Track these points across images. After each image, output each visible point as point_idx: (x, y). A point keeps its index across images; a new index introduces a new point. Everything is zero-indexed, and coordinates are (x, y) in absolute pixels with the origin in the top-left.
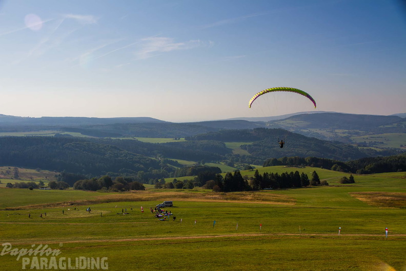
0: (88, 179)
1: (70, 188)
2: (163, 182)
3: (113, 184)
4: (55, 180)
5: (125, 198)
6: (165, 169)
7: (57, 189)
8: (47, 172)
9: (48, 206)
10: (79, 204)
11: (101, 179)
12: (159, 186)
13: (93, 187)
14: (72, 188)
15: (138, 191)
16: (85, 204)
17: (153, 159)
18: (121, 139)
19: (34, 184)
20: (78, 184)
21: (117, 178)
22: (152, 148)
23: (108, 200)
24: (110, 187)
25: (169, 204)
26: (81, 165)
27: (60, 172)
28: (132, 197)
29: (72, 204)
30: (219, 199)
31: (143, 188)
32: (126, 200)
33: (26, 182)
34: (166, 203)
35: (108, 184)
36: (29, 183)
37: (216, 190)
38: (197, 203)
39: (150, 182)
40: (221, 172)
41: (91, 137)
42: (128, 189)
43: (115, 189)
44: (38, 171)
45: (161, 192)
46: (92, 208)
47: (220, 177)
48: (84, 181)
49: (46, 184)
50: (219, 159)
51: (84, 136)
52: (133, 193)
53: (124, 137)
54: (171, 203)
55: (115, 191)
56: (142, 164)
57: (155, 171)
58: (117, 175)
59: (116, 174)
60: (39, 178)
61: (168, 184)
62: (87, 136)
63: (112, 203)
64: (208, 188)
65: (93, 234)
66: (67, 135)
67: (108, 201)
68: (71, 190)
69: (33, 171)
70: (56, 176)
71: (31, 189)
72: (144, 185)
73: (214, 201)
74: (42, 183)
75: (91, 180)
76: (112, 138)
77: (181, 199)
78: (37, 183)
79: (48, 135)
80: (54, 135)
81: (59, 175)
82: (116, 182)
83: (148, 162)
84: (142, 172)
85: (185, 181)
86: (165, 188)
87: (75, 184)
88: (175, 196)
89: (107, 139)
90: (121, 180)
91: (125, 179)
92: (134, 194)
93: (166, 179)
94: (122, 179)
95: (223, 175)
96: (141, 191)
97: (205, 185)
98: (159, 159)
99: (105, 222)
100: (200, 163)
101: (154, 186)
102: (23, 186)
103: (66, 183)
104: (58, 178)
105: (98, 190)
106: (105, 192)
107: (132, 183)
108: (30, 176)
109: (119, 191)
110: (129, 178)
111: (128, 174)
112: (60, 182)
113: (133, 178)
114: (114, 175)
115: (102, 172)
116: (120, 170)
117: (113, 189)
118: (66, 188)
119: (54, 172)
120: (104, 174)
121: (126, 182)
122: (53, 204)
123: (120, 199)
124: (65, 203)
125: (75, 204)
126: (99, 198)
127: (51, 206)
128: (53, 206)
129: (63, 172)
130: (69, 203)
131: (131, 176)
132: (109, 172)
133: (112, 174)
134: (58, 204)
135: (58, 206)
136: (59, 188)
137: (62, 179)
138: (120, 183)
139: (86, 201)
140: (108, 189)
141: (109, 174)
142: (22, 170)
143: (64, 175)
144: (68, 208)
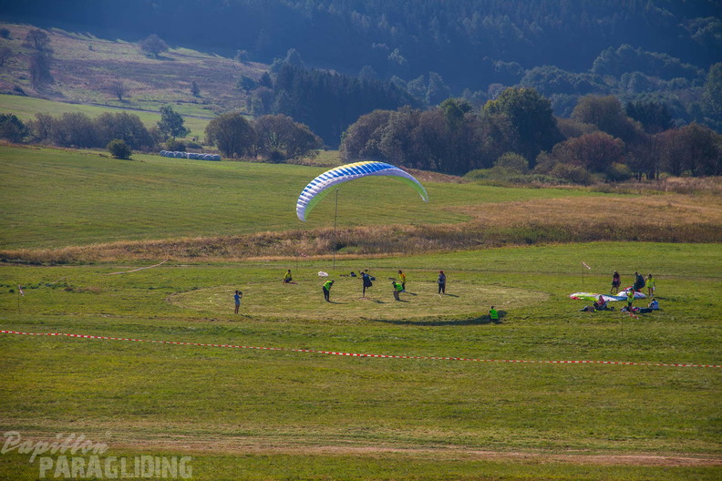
0: (415, 104)
1: (324, 155)
3: (562, 139)
5: (626, 220)
7: (252, 156)
8: (197, 59)
9: (212, 248)
10: (371, 246)
11: (490, 104)
13: (449, 152)
14: (332, 155)
15: (705, 183)
19: (134, 125)
20: (364, 134)
21: (584, 101)
23: (536, 227)
24: (542, 155)
26: (383, 21)
27: (269, 63)
29: (338, 246)
32: (639, 233)
33: (93, 114)
36: (107, 120)
42: (646, 169)
43: (571, 168)
44: (154, 51)
48: (397, 116)
49: (198, 126)
52: (680, 190)
55: (575, 179)
58: (585, 88)
59: (577, 77)
60: (160, 94)
63: (558, 247)
65: (453, 413)
67: (536, 236)
69: (127, 52)
70: (247, 84)
71: (121, 153)
74: (174, 123)
75: (435, 112)
78: (150, 120)
81: (265, 80)
82: (581, 125)
87: (351, 131)
90: (603, 117)
91: (631, 111)
92: (684, 202)
94: (613, 108)
99: (518, 352)
102: (80, 136)
103: (301, 126)
104: (261, 95)
105: (475, 172)
106: (518, 181)
107: (668, 133)
108: (109, 81)
109: (595, 177)
110: (652, 105)
111: (649, 78)
112: (271, 120)
113: (676, 103)
114: (565, 87)
115: (498, 64)
116: (602, 57)
117: (559, 165)
118: (303, 153)
119: (237, 63)
120: (509, 78)
121: (638, 126)
122: (237, 241)
123: (601, 226)
124: (299, 236)
125: (353, 244)
126: (481, 216)
127: (229, 249)
128: (238, 252)
129: (287, 59)
130: (322, 236)
131: (665, 93)
132: (536, 69)
133: (554, 76)
134: (262, 239)
135: (262, 250)
136: (263, 152)
137: (277, 103)
138: (602, 135)
139: (411, 229)
140: (532, 165)
141: (539, 77)
142: (68, 46)
143: (288, 76)
144: (316, 264)
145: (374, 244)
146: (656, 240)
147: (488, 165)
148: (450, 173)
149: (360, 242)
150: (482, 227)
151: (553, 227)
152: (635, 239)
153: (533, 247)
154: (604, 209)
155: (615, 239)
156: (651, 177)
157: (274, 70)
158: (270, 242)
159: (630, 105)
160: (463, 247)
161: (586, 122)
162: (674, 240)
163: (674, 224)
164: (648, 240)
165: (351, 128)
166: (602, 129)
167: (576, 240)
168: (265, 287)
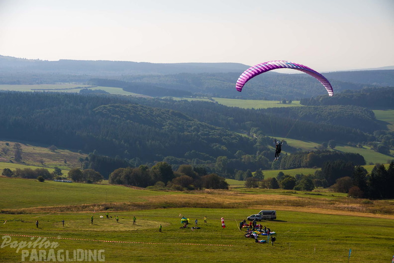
0: (132, 166)
1: (104, 181)
2: (260, 176)
3: (175, 177)
4: (79, 167)
5: (193, 201)
6: (264, 155)
7: (82, 181)
8: (66, 152)
9: (68, 209)
10: (117, 208)
11: (154, 167)
12: (252, 184)
13: (141, 181)
14: (107, 182)
15: (216, 191)
16: (127, 210)
17: (243, 135)
18: (190, 100)
19: (47, 172)
20: (116, 175)
21: (181, 166)
22: (241, 117)
23: (166, 203)
24: (169, 182)
25: (270, 216)
26: (122, 142)
27: (88, 153)
28: (206, 201)
29: (107, 208)
30: (359, 211)
31: (225, 186)
32: (197, 205)
33: (33, 168)
34: (265, 213)
35: (166, 177)
36: (38, 170)
37: (355, 195)
38: (319, 217)
39: (237, 175)
40: (364, 163)
41: (138, 95)
42: (199, 187)
43: (177, 186)
44: (53, 150)
45: (257, 193)
46: (139, 216)
47: (362, 172)
48: (126, 170)
49: (65, 173)
50: (361, 140)
51: (127, 94)
52: (209, 193)
53: (195, 96)
54: (273, 213)
55: (178, 189)
56: (223, 144)
57: (245, 158)
58: (182, 163)
60: (54, 163)
61: (269, 180)
62: (133, 94)
63: (173, 209)
64: (340, 190)
66: (100, 91)
67: (167, 206)
68: (105, 185)
69: (45, 150)
70: (81, 160)
71: (42, 180)
72: (228, 181)
73: (351, 213)
74: (58, 171)
75: (137, 169)
76: (175, 99)
77: (291, 208)
78: (51, 171)
79: (69, 91)
80: (78, 91)
81: (87, 159)
82: (180, 173)
83: (234, 141)
84: (224, 157)
85: (298, 176)
86: (264, 187)
88: (280, 203)
89: (166, 100)
90: (187, 171)
91: (195, 169)
92: (210, 196)
93: (265, 172)
94: (190, 168)
95: (369, 168)
96: (221, 191)
97: (335, 185)
98: (255, 136)
99: (160, 241)
100: (326, 146)
101: (243, 183)
102: (29, 175)
103: (97, 172)
104: (85, 163)
105: (149, 187)
106: (161, 189)
107: (206, 176)
108: (39, 159)
109: (184, 189)
110: (201, 168)
111: (200, 160)
112: (88, 171)
113: (208, 168)
114: (176, 162)
115: (157, 155)
116: (187, 154)
117: (174, 185)
118: (97, 181)
119: (79, 154)
120: (160, 159)
121: (197, 174)
122: (76, 207)
123: (186, 203)
124: (95, 205)
125: (111, 208)
126: (151, 200)
127: (73, 209)
128: (76, 210)
129: (94, 153)
130: (102, 205)
131: (205, 165)
132: (168, 157)
133: (173, 159)
134: (84, 206)
135: (84, 210)
136: (85, 180)
137: (90, 166)
138: (186, 176)
139: (129, 203)
140: (166, 185)
141: (168, 159)
142: (27, 149)
143: (93, 158)
144: (100, 214)
145: (118, 208)
146: (202, 207)
147: (153, 184)
148: (142, 187)
149: (114, 207)
150: (151, 203)
151: (172, 203)
152: (196, 207)
153: (166, 209)
154: (187, 198)
155: (190, 207)
156: (201, 189)
157: (90, 156)
158: (86, 207)
159: (195, 168)
160: (145, 209)
161: (182, 172)
162: (207, 208)
163: (207, 203)
164: (200, 207)
165: (112, 173)
166: (186, 175)
167: (178, 207)
168: (84, 221)
